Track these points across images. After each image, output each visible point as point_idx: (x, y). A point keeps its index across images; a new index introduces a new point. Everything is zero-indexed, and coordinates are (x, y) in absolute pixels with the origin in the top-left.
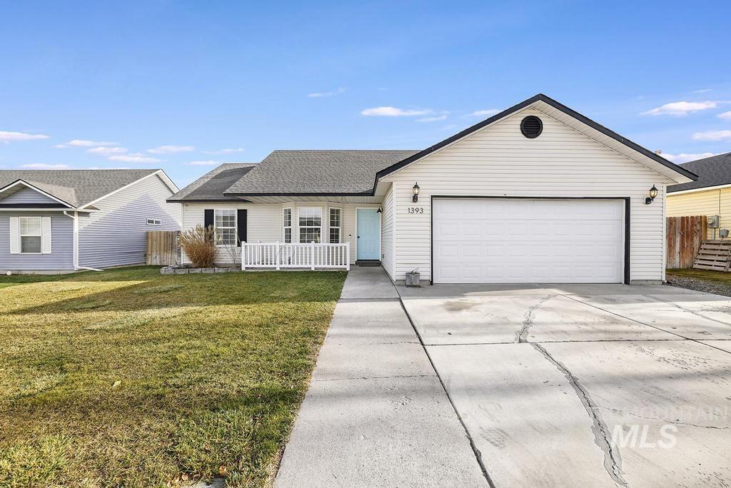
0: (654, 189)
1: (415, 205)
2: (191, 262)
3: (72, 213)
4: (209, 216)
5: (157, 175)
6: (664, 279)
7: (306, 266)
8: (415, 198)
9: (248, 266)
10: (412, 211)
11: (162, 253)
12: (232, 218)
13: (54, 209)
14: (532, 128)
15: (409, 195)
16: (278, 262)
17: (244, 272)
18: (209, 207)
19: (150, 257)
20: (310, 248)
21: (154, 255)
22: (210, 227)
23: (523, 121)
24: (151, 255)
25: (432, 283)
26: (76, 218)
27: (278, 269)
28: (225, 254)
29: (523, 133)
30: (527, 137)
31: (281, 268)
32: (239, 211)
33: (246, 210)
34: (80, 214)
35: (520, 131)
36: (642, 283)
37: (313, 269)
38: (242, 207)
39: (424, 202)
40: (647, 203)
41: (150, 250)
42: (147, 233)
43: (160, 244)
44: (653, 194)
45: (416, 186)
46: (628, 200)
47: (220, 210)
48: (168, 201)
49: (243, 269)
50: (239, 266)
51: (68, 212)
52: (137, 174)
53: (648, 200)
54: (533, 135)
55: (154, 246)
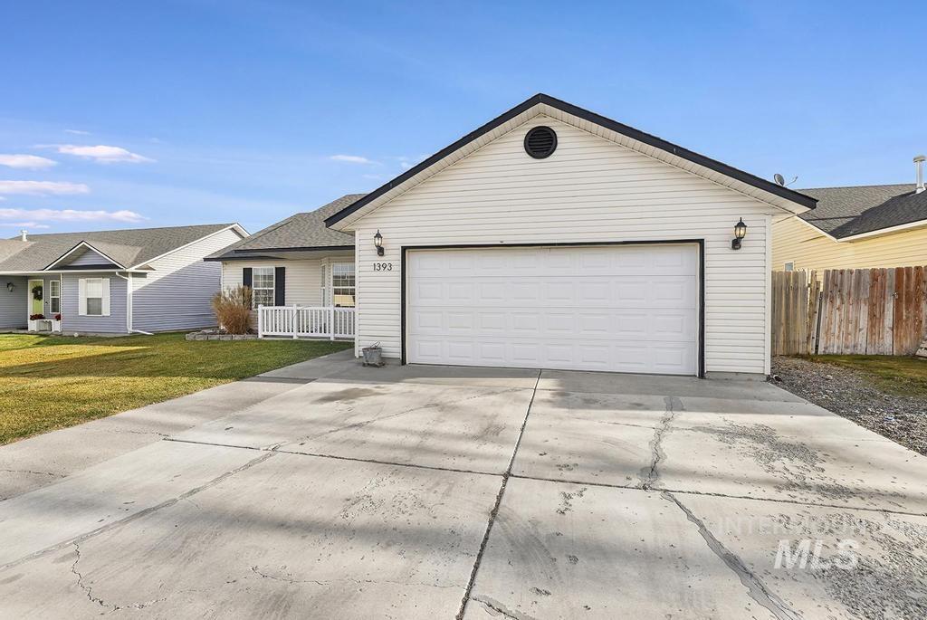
0: (740, 225)
1: (382, 260)
3: (126, 274)
4: (247, 274)
5: (232, 229)
6: (768, 372)
7: (325, 335)
8: (381, 251)
9: (266, 333)
10: (378, 267)
12: (270, 277)
13: (107, 269)
14: (540, 143)
16: (295, 329)
17: (260, 341)
18: (247, 265)
22: (247, 288)
23: (527, 134)
25: (403, 362)
26: (130, 280)
27: (294, 338)
29: (528, 152)
30: (534, 157)
32: (276, 268)
33: (284, 269)
34: (135, 275)
35: (525, 151)
36: (728, 376)
37: (331, 339)
38: (280, 264)
39: (393, 256)
40: (734, 248)
46: (701, 242)
47: (262, 269)
48: (207, 260)
49: (260, 336)
51: (120, 273)
53: (735, 243)
54: (541, 154)
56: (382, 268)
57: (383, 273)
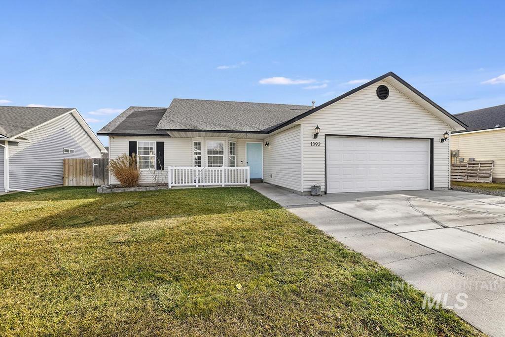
0: (446, 133)
1: (315, 141)
2: (119, 183)
3: (3, 142)
4: (133, 147)
5: (71, 113)
6: (450, 187)
7: (218, 184)
8: (316, 136)
9: (174, 184)
10: (314, 144)
11: (78, 176)
12: (152, 148)
14: (383, 93)
15: (311, 134)
16: (197, 181)
17: (171, 190)
18: (133, 139)
19: (67, 179)
20: (221, 171)
21: (71, 178)
22: (133, 155)
23: (378, 88)
24: (68, 178)
25: (326, 193)
26: (6, 146)
27: (197, 186)
28: (148, 176)
29: (378, 96)
30: (380, 98)
31: (199, 186)
32: (157, 142)
33: (163, 142)
34: (11, 143)
35: (376, 94)
36: (439, 189)
37: (223, 186)
38: (160, 140)
39: (321, 139)
40: (442, 142)
41: (67, 174)
42: (64, 160)
43: (76, 169)
44: (446, 136)
45: (317, 128)
46: (432, 140)
47: (141, 142)
48: (98, 134)
49: (170, 187)
50: (167, 185)
52: (57, 112)
53: (442, 140)
54: (383, 98)
55: (71, 170)
56: (315, 145)
57: (315, 147)
